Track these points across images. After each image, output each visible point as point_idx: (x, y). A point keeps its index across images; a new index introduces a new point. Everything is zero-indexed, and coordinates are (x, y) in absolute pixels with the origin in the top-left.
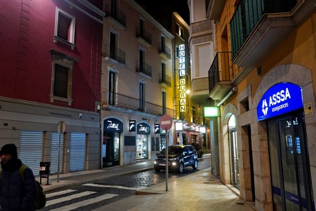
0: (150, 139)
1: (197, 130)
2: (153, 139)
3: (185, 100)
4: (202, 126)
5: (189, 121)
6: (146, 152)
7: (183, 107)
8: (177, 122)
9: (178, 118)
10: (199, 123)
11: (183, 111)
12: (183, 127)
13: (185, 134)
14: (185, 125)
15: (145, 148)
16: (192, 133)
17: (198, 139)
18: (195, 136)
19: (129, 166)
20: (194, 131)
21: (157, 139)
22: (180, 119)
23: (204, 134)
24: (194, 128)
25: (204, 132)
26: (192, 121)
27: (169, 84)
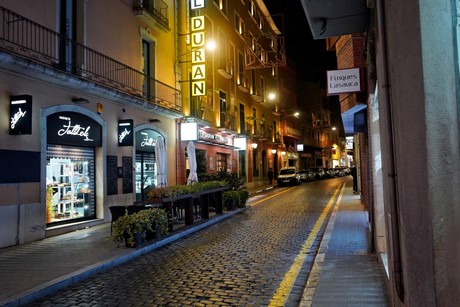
0: (101, 161)
1: (229, 143)
2: (110, 161)
3: (203, 67)
4: (238, 136)
5: (213, 123)
6: (89, 198)
7: (199, 84)
8: (184, 120)
9: (187, 113)
10: (234, 130)
11: (198, 93)
12: (199, 134)
13: (204, 152)
14: (202, 131)
15: (86, 188)
16: (219, 150)
17: (230, 162)
18: (225, 156)
19: (11, 253)
20: (223, 145)
21: (128, 162)
22: (193, 114)
23: (242, 153)
24: (222, 139)
25: (243, 148)
26: (218, 124)
27: (162, 22)
